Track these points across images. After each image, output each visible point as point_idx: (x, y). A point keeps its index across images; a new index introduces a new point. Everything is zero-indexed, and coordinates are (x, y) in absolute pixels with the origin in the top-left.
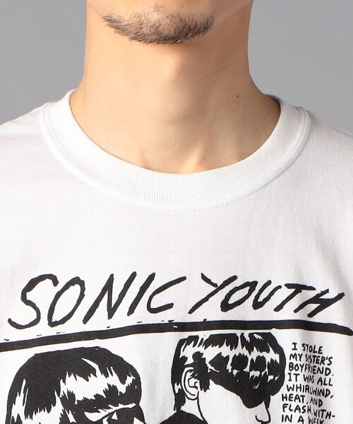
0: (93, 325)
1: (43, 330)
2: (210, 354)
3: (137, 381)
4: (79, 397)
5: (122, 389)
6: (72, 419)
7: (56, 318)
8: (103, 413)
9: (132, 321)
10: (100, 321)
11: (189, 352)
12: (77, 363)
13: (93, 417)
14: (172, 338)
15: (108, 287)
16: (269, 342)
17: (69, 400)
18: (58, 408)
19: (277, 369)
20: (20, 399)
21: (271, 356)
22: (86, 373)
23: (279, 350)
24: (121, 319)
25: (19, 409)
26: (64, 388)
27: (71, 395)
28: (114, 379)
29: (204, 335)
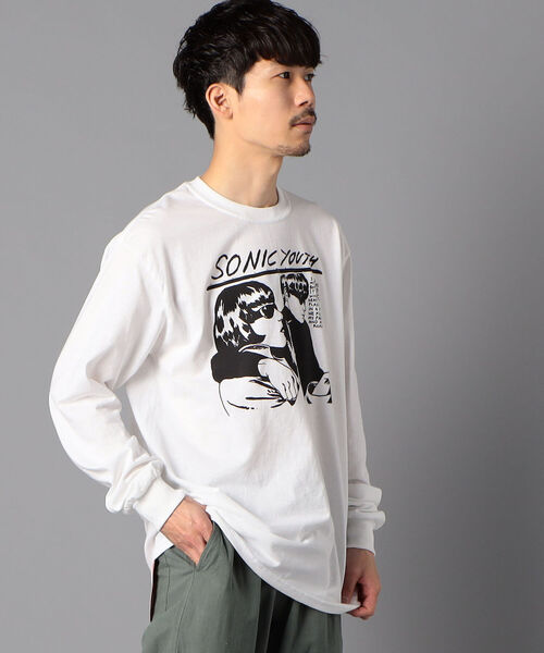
0: (247, 273)
1: (225, 278)
2: (290, 281)
3: (272, 294)
4: (248, 303)
5: (267, 297)
6: (245, 312)
7: (230, 272)
8: (259, 307)
9: (264, 269)
10: (250, 271)
11: (284, 281)
12: (245, 289)
13: (255, 310)
14: (278, 275)
15: (251, 256)
16: (302, 278)
17: (243, 305)
18: (238, 309)
19: (306, 288)
20: (221, 308)
21: (304, 283)
22: (250, 292)
23: (306, 281)
24: (259, 269)
25: (220, 313)
26: (240, 301)
27: (244, 303)
28: (262, 293)
29: (286, 274)
